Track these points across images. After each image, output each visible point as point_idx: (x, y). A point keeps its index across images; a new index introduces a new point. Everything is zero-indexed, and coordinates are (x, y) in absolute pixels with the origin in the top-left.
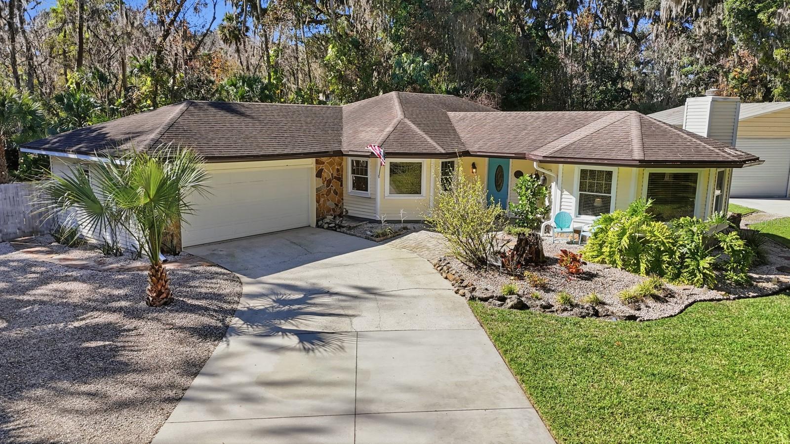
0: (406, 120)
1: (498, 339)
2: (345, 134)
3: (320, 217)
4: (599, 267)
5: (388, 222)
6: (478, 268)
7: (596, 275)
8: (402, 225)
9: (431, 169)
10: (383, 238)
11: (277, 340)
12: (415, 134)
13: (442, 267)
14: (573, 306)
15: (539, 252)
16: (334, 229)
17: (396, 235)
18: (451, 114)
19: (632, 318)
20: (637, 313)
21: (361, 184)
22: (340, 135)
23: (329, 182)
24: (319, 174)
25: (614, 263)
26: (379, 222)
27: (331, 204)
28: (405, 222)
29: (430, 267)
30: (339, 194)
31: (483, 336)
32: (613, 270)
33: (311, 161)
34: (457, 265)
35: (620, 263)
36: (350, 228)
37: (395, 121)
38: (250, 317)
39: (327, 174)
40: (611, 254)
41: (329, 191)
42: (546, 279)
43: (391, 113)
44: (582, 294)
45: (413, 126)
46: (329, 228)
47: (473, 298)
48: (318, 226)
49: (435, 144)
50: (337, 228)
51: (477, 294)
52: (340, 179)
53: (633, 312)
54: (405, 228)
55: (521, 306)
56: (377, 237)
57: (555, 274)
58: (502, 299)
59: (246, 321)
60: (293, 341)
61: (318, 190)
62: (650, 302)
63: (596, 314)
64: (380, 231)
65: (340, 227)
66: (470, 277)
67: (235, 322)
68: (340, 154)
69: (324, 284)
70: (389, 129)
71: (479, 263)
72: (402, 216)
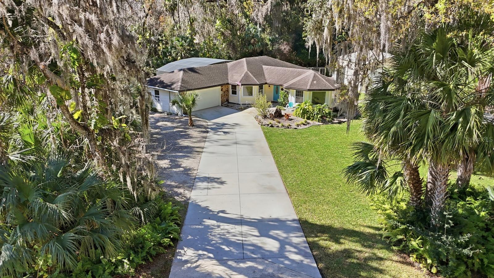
0: (248, 72)
1: (265, 133)
2: (229, 76)
3: (222, 103)
4: (295, 117)
5: (243, 104)
6: (265, 118)
7: (293, 119)
8: (247, 105)
9: (255, 89)
10: (241, 110)
11: (219, 133)
12: (251, 77)
13: (256, 118)
14: (283, 126)
15: (280, 114)
16: (226, 107)
17: (245, 109)
18: (264, 66)
19: (296, 128)
20: (297, 128)
21: (234, 93)
22: (227, 76)
23: (225, 92)
24: (222, 90)
25: (299, 116)
26: (240, 104)
27: (225, 99)
28: (248, 104)
29: (253, 118)
30: (228, 95)
31: (262, 132)
32: (299, 118)
33: (220, 87)
34: (260, 117)
35: (300, 116)
36: (231, 106)
37: (245, 72)
38: (212, 129)
39: (224, 90)
40: (299, 114)
41: (225, 95)
42: (280, 120)
43: (243, 68)
44: (287, 123)
45: (250, 74)
46: (225, 106)
47: (262, 125)
48: (222, 106)
49: (256, 81)
50: (227, 106)
51: (263, 124)
52: (228, 91)
53: (296, 127)
54: (248, 106)
55: (272, 126)
56: (240, 109)
57: (283, 119)
58: (268, 125)
59: (211, 130)
60: (222, 133)
61: (221, 95)
62: (302, 125)
63: (288, 128)
64: (240, 108)
65: (228, 106)
66: (262, 120)
67: (209, 130)
68: (228, 84)
69: (226, 123)
70: (243, 75)
71: (265, 117)
72: (247, 102)
